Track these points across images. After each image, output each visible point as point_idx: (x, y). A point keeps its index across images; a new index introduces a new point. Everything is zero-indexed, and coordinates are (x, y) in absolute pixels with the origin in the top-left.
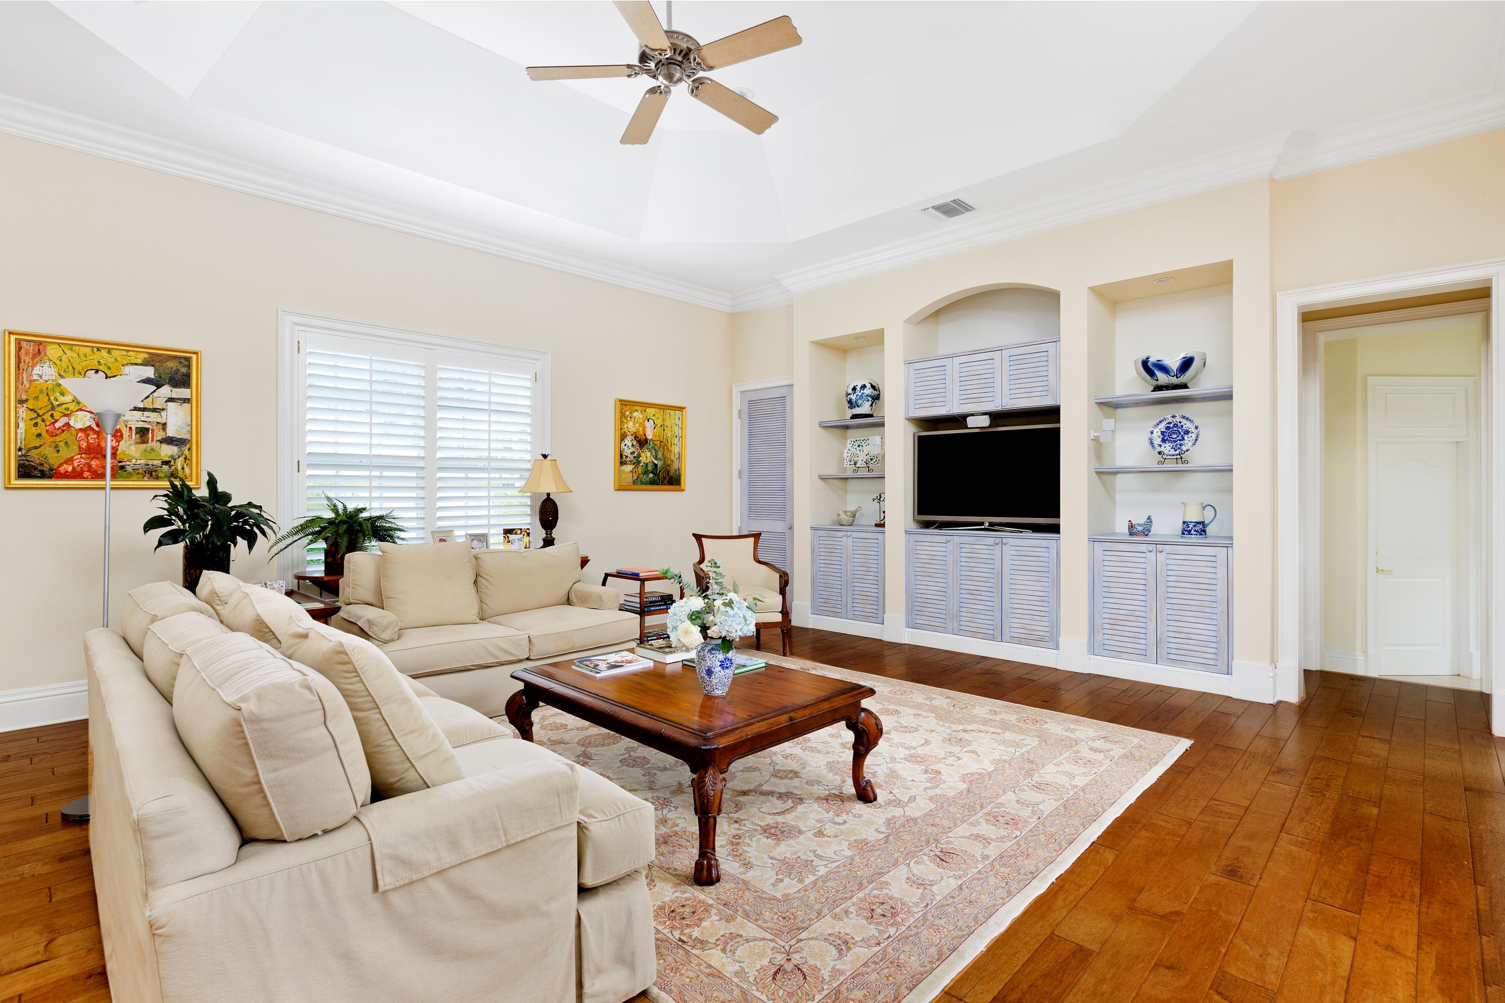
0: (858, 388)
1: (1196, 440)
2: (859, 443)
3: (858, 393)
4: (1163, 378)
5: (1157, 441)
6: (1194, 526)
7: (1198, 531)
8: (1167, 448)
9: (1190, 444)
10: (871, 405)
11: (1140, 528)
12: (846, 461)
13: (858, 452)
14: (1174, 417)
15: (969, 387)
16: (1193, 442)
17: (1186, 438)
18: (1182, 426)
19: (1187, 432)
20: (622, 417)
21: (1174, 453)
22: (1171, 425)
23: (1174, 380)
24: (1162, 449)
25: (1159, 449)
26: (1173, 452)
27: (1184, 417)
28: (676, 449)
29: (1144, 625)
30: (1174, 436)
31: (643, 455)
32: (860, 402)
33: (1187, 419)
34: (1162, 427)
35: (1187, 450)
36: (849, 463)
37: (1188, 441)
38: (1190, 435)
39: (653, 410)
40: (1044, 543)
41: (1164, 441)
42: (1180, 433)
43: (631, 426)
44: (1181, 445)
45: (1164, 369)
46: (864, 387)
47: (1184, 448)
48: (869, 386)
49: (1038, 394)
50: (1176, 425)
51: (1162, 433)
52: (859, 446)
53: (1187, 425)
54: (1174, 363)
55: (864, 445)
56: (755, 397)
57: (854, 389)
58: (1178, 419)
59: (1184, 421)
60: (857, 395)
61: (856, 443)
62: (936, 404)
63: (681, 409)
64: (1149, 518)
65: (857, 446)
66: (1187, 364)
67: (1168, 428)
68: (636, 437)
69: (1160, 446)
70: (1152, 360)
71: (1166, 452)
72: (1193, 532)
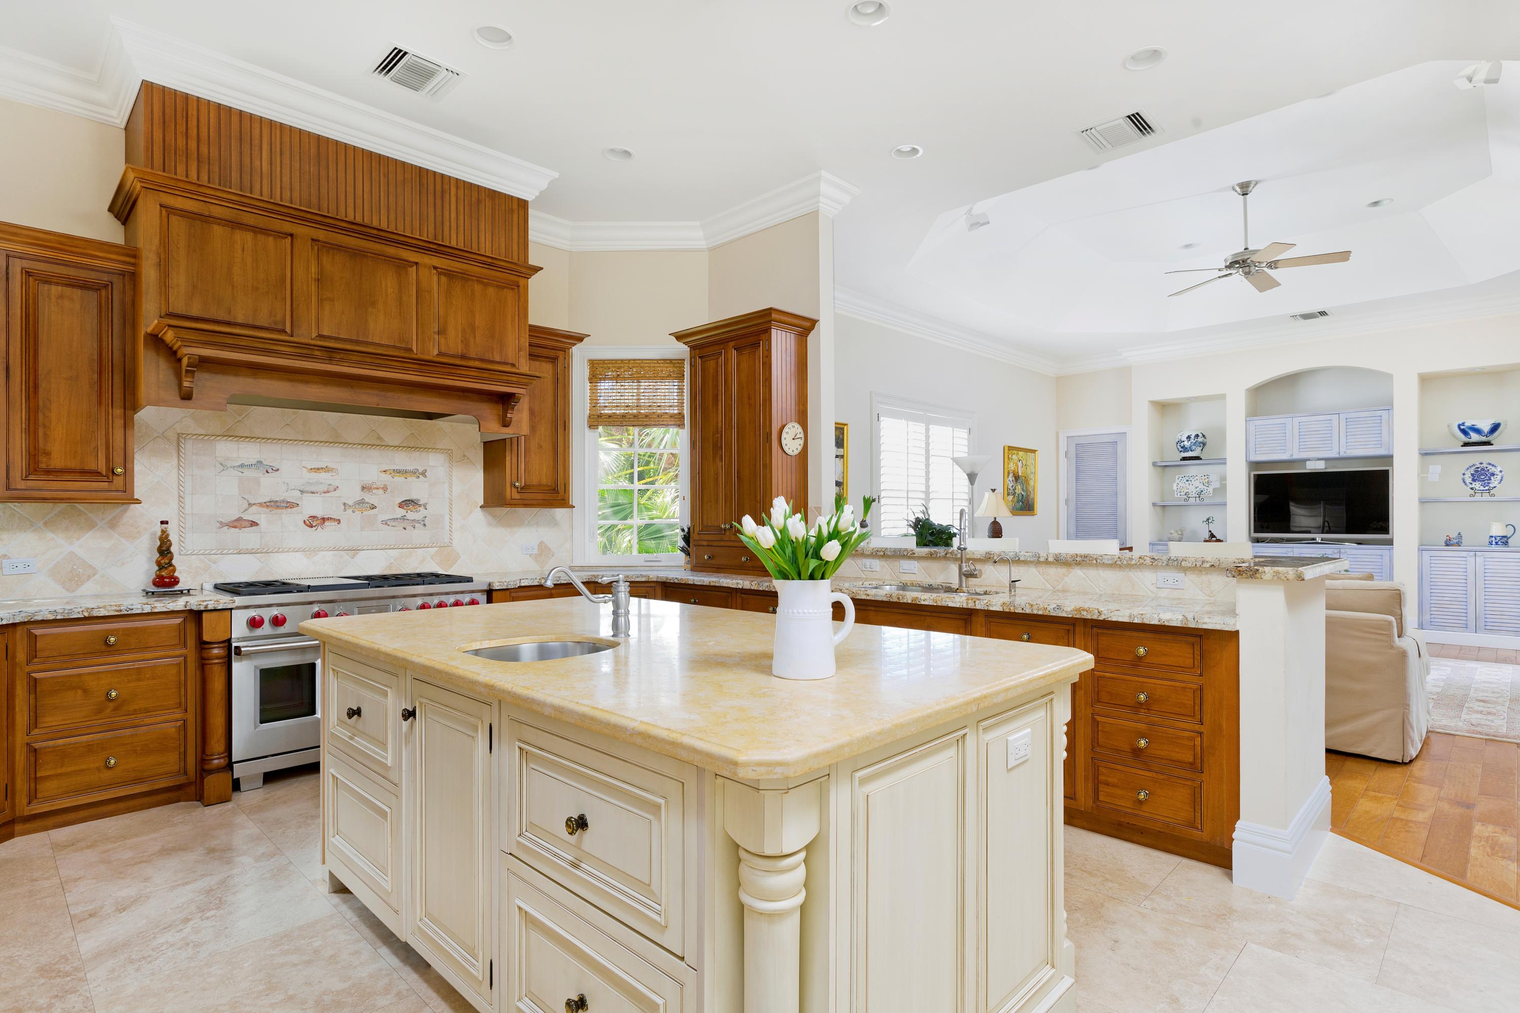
0: (1193, 437)
1: (1501, 480)
2: (1187, 478)
3: (1193, 441)
4: (1475, 437)
5: (1469, 480)
6: (1501, 539)
7: (1503, 543)
8: (1477, 485)
9: (1496, 483)
10: (1202, 450)
11: (1455, 541)
12: (1176, 493)
13: (1187, 486)
14: (1481, 464)
15: (1307, 440)
16: (1499, 481)
17: (1492, 478)
18: (1488, 470)
19: (1493, 474)
20: (1007, 459)
21: (1484, 489)
22: (1479, 470)
23: (1484, 439)
24: (1473, 486)
25: (1471, 486)
26: (1482, 488)
27: (1490, 464)
28: (1032, 483)
29: (1465, 607)
30: (1482, 477)
31: (1017, 487)
32: (1194, 447)
33: (1493, 465)
34: (1472, 470)
35: (1495, 487)
36: (1179, 494)
37: (1494, 482)
38: (1495, 476)
39: (1022, 453)
40: (1379, 552)
41: (1474, 480)
42: (1487, 475)
43: (1012, 466)
44: (1489, 483)
45: (1478, 431)
46: (1197, 436)
47: (1492, 485)
48: (1201, 435)
49: (1372, 446)
50: (1483, 469)
51: (1472, 475)
52: (1187, 481)
53: (1492, 469)
54: (1486, 427)
55: (1193, 480)
56: (1082, 441)
57: (1189, 437)
58: (1485, 465)
59: (1490, 467)
60: (1191, 443)
61: (1184, 478)
62: (1276, 452)
63: (1034, 451)
64: (1459, 534)
65: (1185, 481)
66: (1495, 428)
67: (1477, 471)
68: (1014, 474)
69: (1471, 484)
70: (1468, 424)
71: (1477, 488)
72: (1499, 543)
